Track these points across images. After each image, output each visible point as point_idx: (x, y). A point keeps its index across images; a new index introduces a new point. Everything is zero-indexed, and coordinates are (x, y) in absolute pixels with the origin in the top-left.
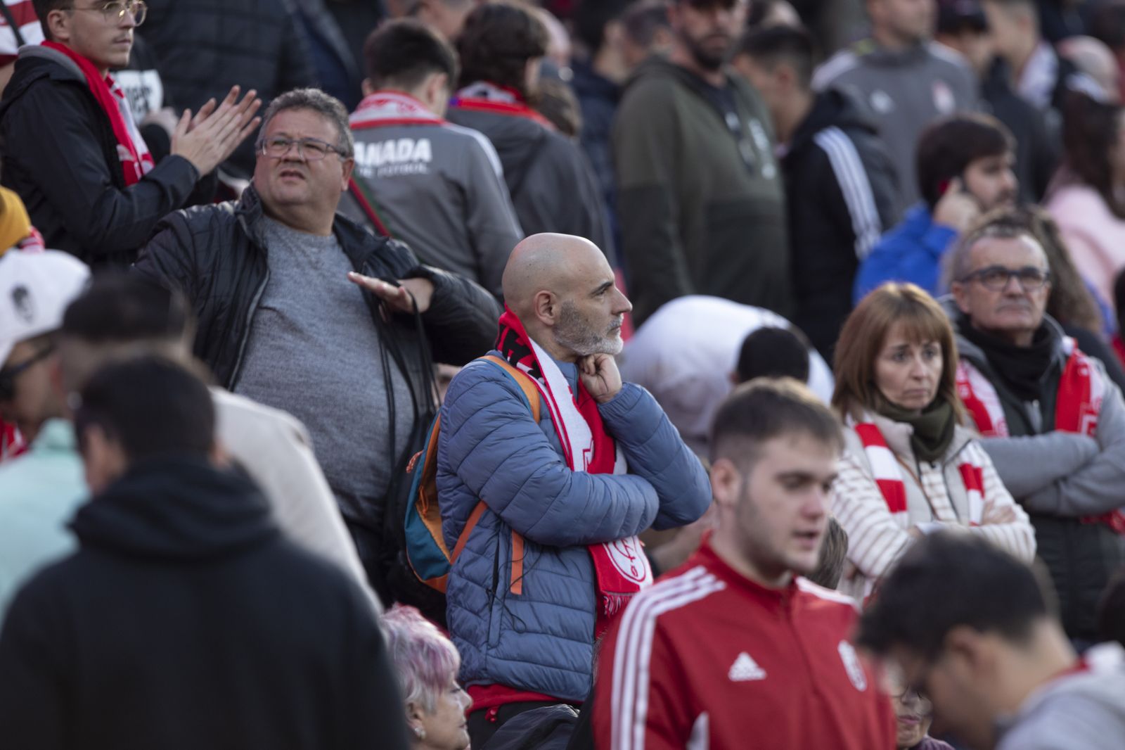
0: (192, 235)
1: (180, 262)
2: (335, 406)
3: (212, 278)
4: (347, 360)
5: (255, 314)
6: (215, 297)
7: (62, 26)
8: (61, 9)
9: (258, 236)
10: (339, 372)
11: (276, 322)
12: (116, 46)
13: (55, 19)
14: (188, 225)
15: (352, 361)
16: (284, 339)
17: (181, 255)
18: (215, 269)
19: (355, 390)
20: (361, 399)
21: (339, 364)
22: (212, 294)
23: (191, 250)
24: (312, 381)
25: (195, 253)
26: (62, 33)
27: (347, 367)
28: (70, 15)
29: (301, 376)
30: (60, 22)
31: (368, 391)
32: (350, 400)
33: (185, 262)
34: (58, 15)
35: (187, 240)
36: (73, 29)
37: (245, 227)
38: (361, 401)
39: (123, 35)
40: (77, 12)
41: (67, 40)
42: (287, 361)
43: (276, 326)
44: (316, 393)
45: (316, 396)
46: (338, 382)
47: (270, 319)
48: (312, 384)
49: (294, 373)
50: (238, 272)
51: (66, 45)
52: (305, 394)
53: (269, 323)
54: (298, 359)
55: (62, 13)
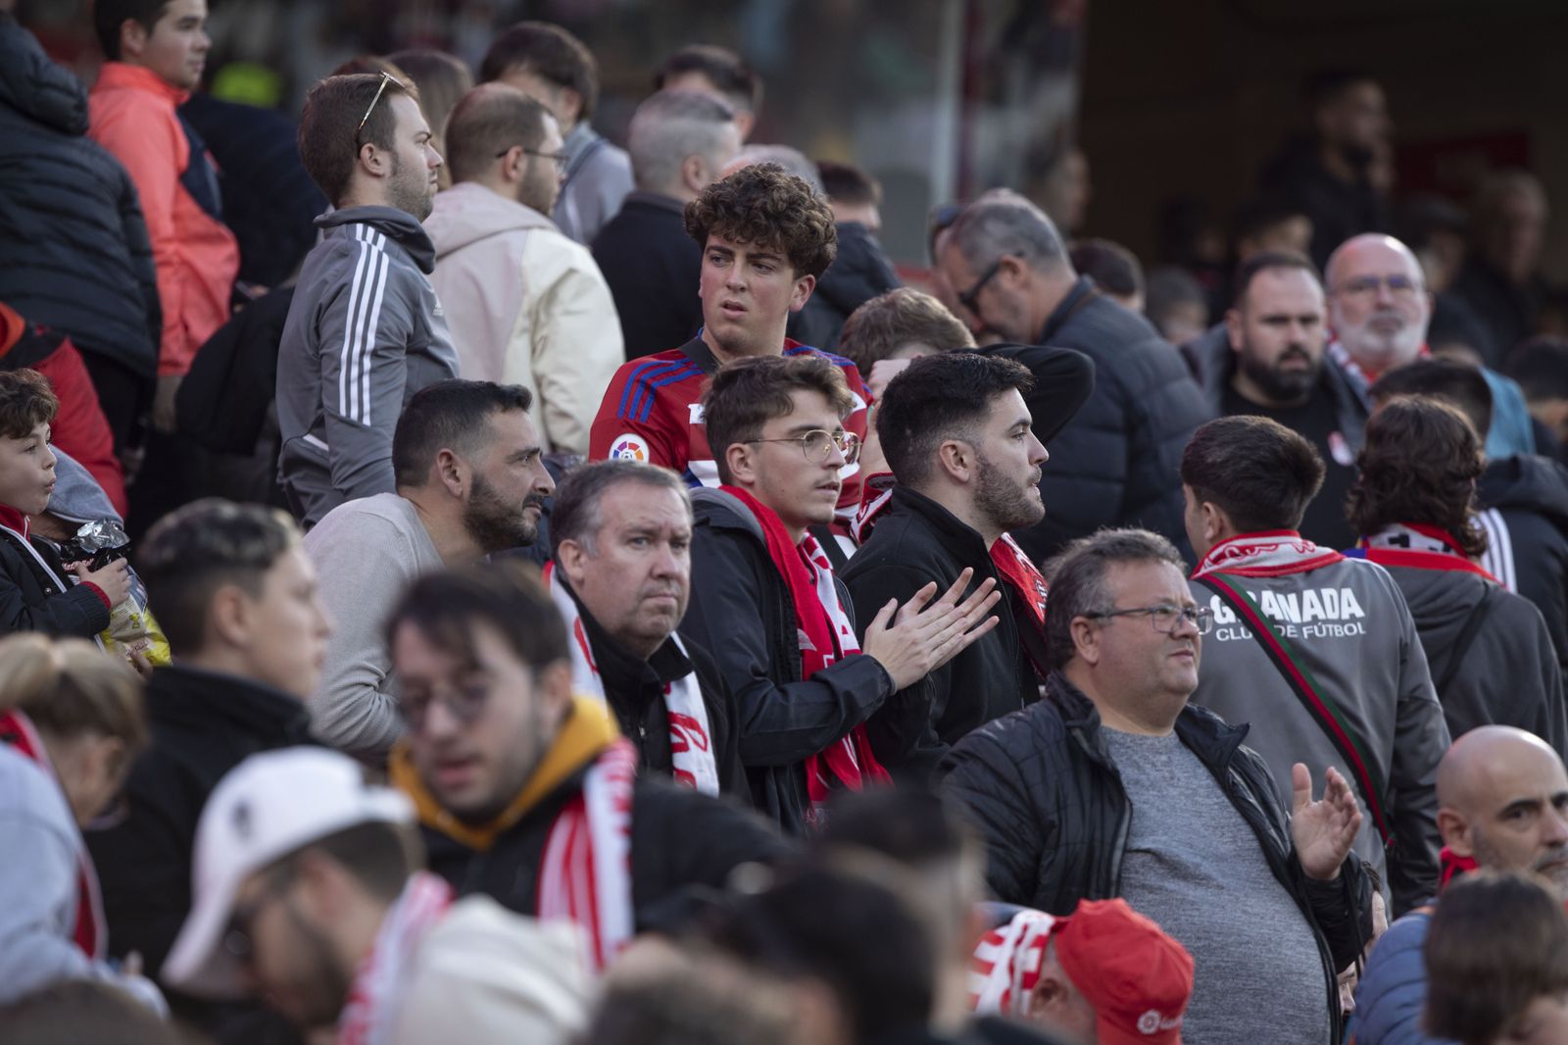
0: (1016, 765)
1: (1008, 804)
2: (1249, 976)
3: (1060, 820)
4: (1250, 910)
5: (1122, 861)
6: (1067, 844)
7: (746, 465)
8: (744, 443)
9: (1104, 754)
10: (1246, 928)
11: (1151, 868)
12: (819, 493)
13: (737, 455)
14: (1005, 751)
15: (1256, 910)
16: (1167, 890)
17: (1007, 794)
18: (1061, 807)
19: (1269, 951)
20: (1279, 962)
21: (1244, 917)
22: (1063, 840)
23: (1020, 786)
24: (1214, 945)
25: (1027, 788)
26: (746, 475)
27: (1253, 920)
28: (756, 450)
29: (1199, 938)
30: (742, 460)
31: (1284, 951)
32: (1267, 966)
33: (1016, 803)
34: (741, 451)
35: (1011, 773)
36: (762, 471)
37: (1085, 745)
38: (1278, 966)
39: (829, 477)
40: (767, 445)
41: (751, 484)
42: (1176, 920)
43: (1152, 874)
44: (1223, 961)
45: (1223, 964)
46: (1248, 943)
47: (1143, 865)
48: (1215, 949)
49: (1189, 935)
50: (1087, 806)
51: (750, 491)
52: (1208, 963)
53: (1142, 870)
54: (1190, 916)
55: (746, 447)
